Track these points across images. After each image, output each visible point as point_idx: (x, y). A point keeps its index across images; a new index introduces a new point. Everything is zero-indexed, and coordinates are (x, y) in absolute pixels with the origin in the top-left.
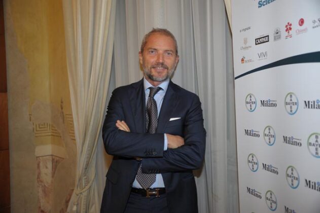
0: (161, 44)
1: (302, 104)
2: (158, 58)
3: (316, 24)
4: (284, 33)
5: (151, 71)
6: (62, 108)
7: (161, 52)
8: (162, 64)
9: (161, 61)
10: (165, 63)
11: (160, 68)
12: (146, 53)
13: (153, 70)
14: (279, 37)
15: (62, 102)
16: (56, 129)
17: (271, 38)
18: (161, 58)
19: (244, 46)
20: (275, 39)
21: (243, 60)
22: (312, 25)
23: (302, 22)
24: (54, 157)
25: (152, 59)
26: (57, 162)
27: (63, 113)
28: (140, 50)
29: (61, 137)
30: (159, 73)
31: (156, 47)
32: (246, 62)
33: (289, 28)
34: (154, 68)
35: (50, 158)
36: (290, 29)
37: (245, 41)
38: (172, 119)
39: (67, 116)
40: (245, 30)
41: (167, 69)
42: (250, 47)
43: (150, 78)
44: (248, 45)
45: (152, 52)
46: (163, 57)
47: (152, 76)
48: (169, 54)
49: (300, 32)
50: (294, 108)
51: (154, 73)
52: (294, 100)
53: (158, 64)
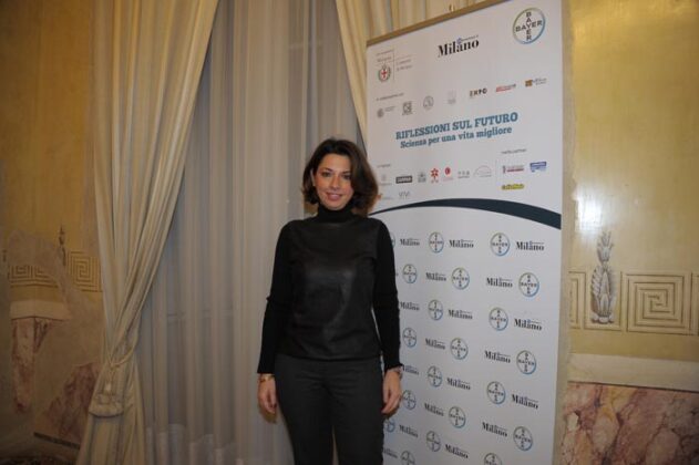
1: (447, 244)
3: (461, 175)
4: (429, 178)
6: (62, 242)
14: (425, 180)
15: (62, 233)
16: (46, 274)
17: (415, 179)
19: (382, 182)
20: (419, 181)
23: (448, 171)
24: (38, 320)
26: (46, 326)
27: (64, 250)
29: (57, 287)
33: (435, 173)
35: (31, 321)
36: (437, 175)
37: (384, 178)
39: (75, 255)
40: (384, 166)
42: (392, 185)
44: (387, 182)
49: (446, 179)
50: (439, 246)
52: (439, 239)
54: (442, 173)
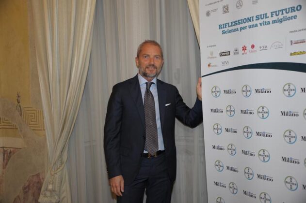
0: (152, 51)
1: (254, 91)
2: (150, 61)
3: (262, 49)
4: (241, 51)
5: (145, 70)
6: (19, 102)
7: (152, 57)
8: (153, 65)
9: (152, 63)
10: (155, 65)
11: (151, 68)
12: (141, 58)
13: (147, 69)
14: (238, 53)
15: (19, 97)
16: (10, 122)
17: (232, 53)
18: (152, 61)
19: (210, 56)
20: (235, 54)
21: (209, 65)
22: (259, 49)
23: (253, 46)
24: (5, 149)
25: (145, 62)
26: (10, 152)
27: (20, 106)
28: (136, 56)
29: (17, 129)
30: (151, 71)
31: (148, 54)
32: (212, 66)
33: (244, 49)
34: (147, 68)
36: (246, 49)
37: (212, 54)
38: (167, 105)
39: (27, 109)
40: (211, 46)
41: (157, 68)
42: (216, 57)
43: (145, 75)
44: (214, 56)
45: (146, 57)
46: (154, 60)
47: (147, 74)
48: (157, 58)
49: (252, 52)
50: (248, 93)
51: (148, 71)
52: (248, 89)
53: (150, 65)
54: (249, 48)
